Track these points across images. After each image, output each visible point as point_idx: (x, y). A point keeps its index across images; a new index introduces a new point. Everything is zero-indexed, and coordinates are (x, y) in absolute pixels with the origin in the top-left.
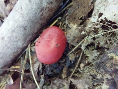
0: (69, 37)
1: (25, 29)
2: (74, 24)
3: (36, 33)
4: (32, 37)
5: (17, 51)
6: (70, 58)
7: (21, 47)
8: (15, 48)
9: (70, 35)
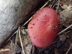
0: (61, 19)
1: (16, 11)
2: (68, 5)
3: (26, 16)
4: (23, 19)
5: (7, 35)
6: (61, 39)
7: (11, 30)
8: (4, 31)
9: (63, 16)
